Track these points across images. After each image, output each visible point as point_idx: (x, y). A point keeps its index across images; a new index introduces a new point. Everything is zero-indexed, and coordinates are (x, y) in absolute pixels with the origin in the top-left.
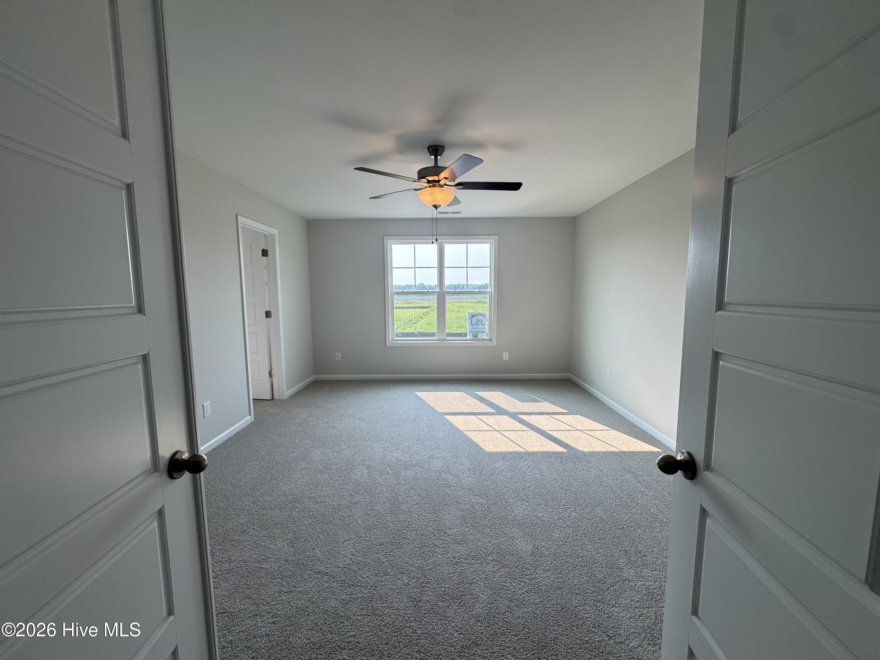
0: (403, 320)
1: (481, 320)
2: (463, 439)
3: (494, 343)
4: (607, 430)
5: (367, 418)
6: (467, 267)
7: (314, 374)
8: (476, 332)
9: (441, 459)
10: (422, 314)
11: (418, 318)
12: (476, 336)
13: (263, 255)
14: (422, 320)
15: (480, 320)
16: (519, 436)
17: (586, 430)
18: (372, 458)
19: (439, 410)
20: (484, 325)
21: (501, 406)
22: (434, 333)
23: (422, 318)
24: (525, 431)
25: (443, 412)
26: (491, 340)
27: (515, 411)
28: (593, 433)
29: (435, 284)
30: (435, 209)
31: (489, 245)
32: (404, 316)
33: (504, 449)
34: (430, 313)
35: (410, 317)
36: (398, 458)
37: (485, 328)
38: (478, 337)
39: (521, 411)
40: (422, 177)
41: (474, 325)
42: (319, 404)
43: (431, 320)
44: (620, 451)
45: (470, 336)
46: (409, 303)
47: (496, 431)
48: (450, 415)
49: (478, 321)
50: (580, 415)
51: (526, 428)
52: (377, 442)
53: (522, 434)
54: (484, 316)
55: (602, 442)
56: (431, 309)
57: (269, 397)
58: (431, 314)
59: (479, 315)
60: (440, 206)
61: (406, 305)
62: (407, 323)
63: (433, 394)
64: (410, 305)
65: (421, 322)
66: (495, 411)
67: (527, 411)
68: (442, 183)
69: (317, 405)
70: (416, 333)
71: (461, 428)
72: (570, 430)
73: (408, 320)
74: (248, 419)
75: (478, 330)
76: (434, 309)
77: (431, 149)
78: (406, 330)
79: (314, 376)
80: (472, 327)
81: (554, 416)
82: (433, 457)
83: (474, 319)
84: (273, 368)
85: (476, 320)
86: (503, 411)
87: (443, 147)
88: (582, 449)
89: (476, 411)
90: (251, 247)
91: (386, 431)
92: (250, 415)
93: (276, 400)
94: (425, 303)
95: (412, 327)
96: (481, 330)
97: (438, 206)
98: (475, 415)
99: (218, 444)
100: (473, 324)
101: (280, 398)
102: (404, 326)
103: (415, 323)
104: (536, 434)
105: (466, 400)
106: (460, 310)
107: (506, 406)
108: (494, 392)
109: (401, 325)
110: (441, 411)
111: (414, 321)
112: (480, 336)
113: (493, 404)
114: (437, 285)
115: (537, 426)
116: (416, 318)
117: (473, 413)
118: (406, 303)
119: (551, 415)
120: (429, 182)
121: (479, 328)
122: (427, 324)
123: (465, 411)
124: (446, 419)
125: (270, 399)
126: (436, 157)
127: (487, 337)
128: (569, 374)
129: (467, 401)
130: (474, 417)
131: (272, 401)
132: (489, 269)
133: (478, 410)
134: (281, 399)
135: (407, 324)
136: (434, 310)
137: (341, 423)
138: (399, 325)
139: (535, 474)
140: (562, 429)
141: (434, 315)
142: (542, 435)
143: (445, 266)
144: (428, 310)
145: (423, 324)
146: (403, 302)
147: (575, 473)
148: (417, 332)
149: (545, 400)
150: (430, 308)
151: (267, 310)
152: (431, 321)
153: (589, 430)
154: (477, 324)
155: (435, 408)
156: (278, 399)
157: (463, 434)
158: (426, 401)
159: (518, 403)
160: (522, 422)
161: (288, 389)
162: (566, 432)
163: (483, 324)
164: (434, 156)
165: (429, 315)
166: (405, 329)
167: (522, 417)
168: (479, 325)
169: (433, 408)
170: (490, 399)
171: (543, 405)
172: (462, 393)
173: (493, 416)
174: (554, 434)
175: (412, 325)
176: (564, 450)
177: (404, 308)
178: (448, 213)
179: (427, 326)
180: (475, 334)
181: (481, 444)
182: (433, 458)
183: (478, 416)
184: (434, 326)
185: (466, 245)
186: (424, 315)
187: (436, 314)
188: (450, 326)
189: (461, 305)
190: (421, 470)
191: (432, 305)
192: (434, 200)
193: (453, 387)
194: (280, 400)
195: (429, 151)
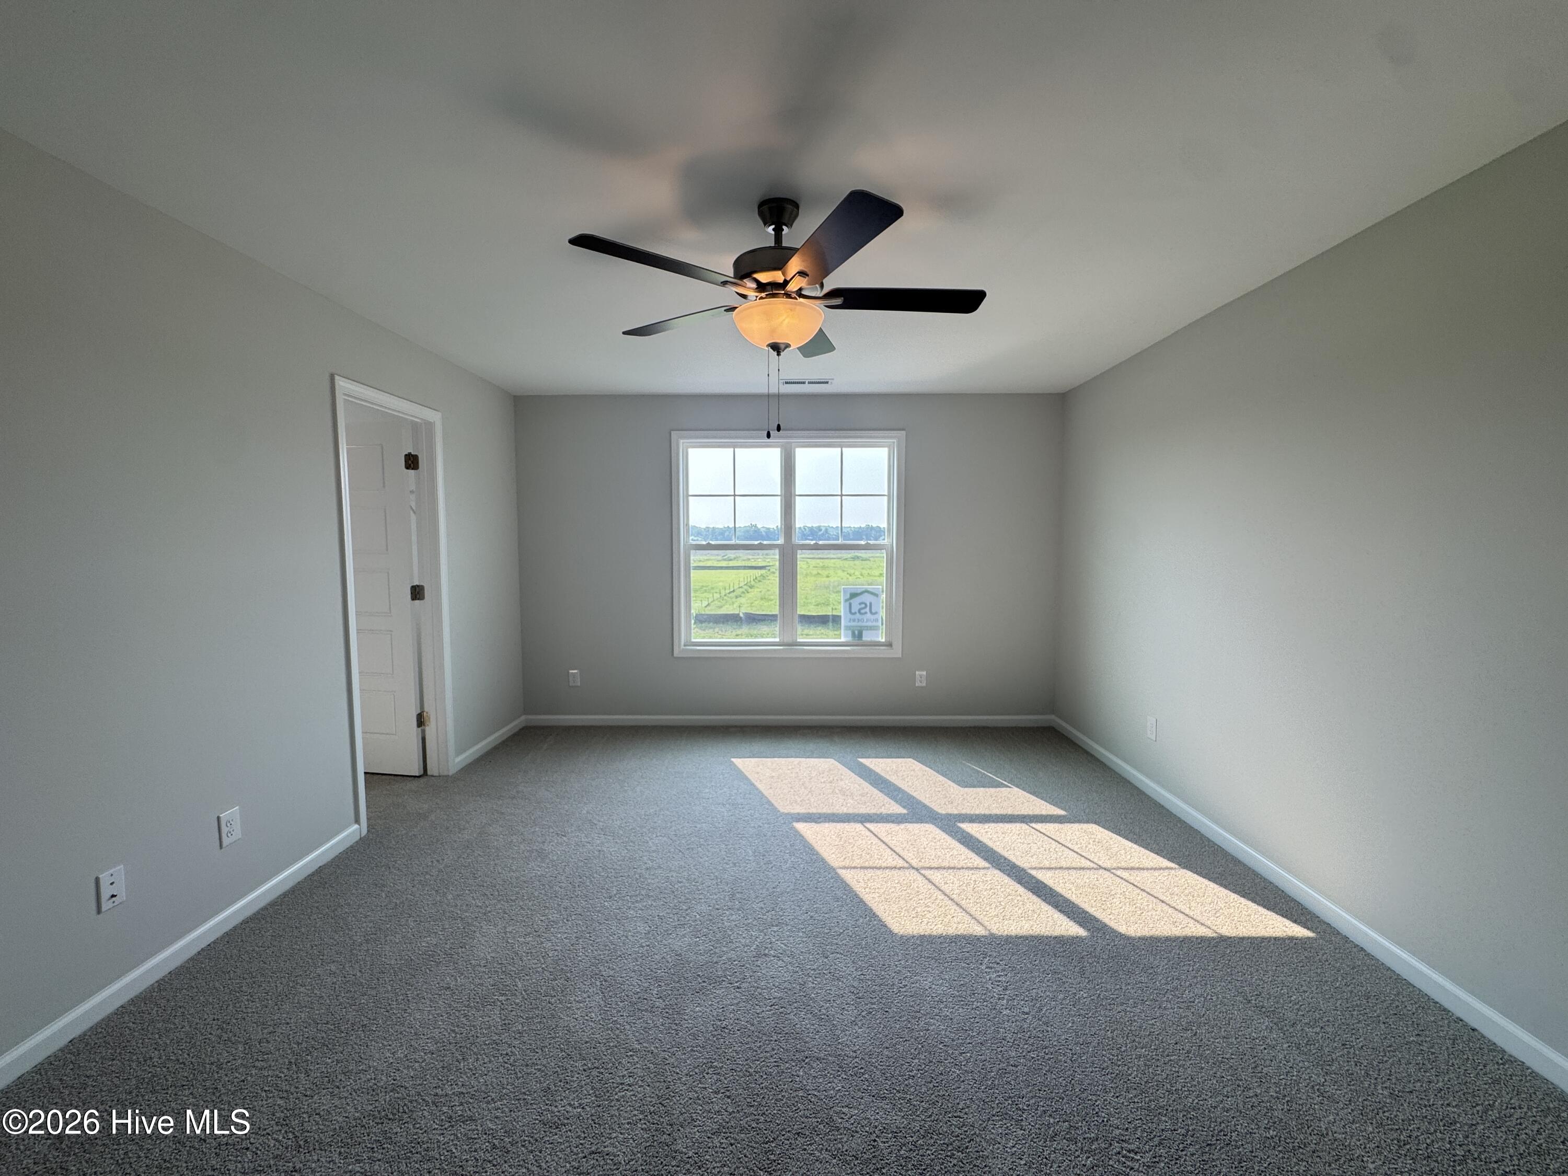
0: (718, 591)
1: (871, 604)
2: (839, 893)
3: (896, 652)
4: (1167, 868)
5: (620, 827)
6: (842, 495)
7: (525, 714)
8: (859, 628)
9: (786, 959)
10: (752, 580)
11: (746, 587)
12: (860, 635)
13: (407, 467)
14: (752, 590)
15: (868, 604)
16: (968, 884)
17: (1119, 868)
18: (619, 953)
19: (784, 807)
20: (876, 613)
21: (918, 797)
22: (773, 616)
23: (751, 587)
24: (979, 869)
25: (792, 811)
26: (889, 645)
27: (950, 811)
28: (1138, 879)
29: (777, 526)
30: (775, 353)
31: (886, 449)
32: (721, 584)
33: (937, 928)
34: (767, 578)
35: (732, 585)
36: (680, 955)
37: (877, 620)
38: (864, 639)
39: (964, 812)
40: (743, 273)
41: (855, 613)
42: (521, 788)
43: (768, 590)
44: (1215, 935)
45: (846, 636)
46: (731, 560)
47: (913, 868)
48: (806, 822)
49: (863, 606)
50: (1095, 823)
51: (979, 862)
52: (637, 901)
53: (974, 877)
54: (876, 595)
55: (1166, 908)
56: (769, 570)
57: (416, 770)
58: (769, 579)
59: (866, 594)
60: (788, 346)
61: (724, 564)
62: (725, 595)
63: (770, 764)
64: (731, 564)
65: (749, 595)
66: (905, 811)
67: (977, 812)
68: (792, 287)
69: (518, 792)
70: (741, 615)
71: (832, 857)
72: (1083, 869)
73: (728, 591)
74: (351, 833)
75: (864, 624)
76: (774, 570)
77: (765, 207)
78: (724, 608)
79: (523, 718)
80: (853, 617)
81: (1038, 826)
82: (766, 952)
83: (856, 602)
84: (426, 709)
85: (860, 604)
86: (924, 812)
87: (797, 206)
88: (1122, 929)
89: (863, 810)
90: (382, 448)
91: (659, 867)
92: (357, 821)
93: (432, 776)
94: (758, 559)
95: (733, 603)
96: (869, 624)
97: (782, 346)
98: (862, 822)
99: (262, 904)
100: (853, 611)
101: (439, 773)
102: (719, 601)
103: (741, 596)
104: (1007, 880)
105: (842, 780)
106: (820, 572)
107: (927, 796)
108: (900, 760)
109: (714, 601)
110: (786, 811)
111: (738, 592)
112: (867, 637)
113: (899, 789)
114: (779, 527)
115: (1006, 854)
116: (741, 587)
117: (858, 815)
118: (725, 560)
119: (1031, 822)
120: (761, 287)
121: (865, 620)
122: (762, 599)
123: (840, 811)
124: (797, 833)
125: (417, 775)
126: (778, 232)
127: (882, 638)
128: (1053, 717)
129: (841, 783)
130: (859, 826)
131: (422, 780)
132: (886, 498)
133: (868, 809)
134: (442, 774)
135: (725, 598)
136: (774, 573)
137: (561, 844)
138: (710, 600)
139: (1024, 1013)
140: (1064, 864)
141: (774, 581)
142: (1020, 883)
143: (797, 493)
144: (763, 572)
145: (754, 599)
146: (720, 558)
147: (1125, 1011)
148: (743, 613)
149: (1011, 782)
150: (768, 568)
151: (416, 583)
152: (770, 593)
153: (1127, 869)
154: (863, 611)
155: (773, 802)
156: (438, 775)
157: (838, 878)
158: (753, 781)
159: (954, 789)
160: (969, 842)
161: (459, 752)
162: (1073, 872)
163: (873, 611)
164: (773, 227)
165: (765, 581)
166: (720, 607)
167: (966, 826)
168: (866, 613)
169: (769, 802)
170: (893, 779)
171: (1009, 796)
172: (831, 761)
173: (902, 826)
174: (1047, 878)
175: (734, 600)
176: (1082, 932)
177: (721, 568)
178: (804, 383)
179: (762, 602)
180: (856, 632)
181: (880, 910)
182: (765, 955)
183: (871, 826)
184: (773, 602)
185: (840, 449)
186: (756, 582)
187: (777, 579)
188: (804, 602)
189: (823, 563)
190: (736, 997)
191: (771, 564)
192: (773, 331)
193: (811, 746)
194: (440, 776)
195: (761, 214)
